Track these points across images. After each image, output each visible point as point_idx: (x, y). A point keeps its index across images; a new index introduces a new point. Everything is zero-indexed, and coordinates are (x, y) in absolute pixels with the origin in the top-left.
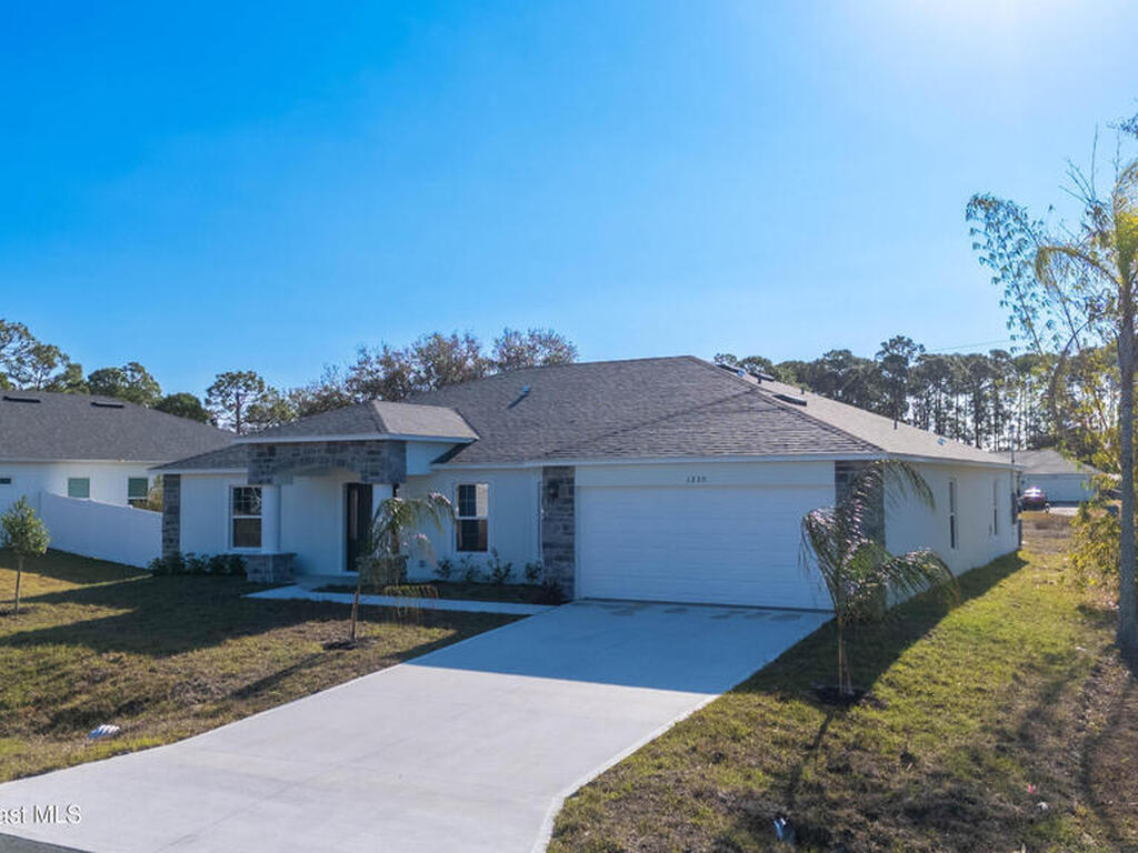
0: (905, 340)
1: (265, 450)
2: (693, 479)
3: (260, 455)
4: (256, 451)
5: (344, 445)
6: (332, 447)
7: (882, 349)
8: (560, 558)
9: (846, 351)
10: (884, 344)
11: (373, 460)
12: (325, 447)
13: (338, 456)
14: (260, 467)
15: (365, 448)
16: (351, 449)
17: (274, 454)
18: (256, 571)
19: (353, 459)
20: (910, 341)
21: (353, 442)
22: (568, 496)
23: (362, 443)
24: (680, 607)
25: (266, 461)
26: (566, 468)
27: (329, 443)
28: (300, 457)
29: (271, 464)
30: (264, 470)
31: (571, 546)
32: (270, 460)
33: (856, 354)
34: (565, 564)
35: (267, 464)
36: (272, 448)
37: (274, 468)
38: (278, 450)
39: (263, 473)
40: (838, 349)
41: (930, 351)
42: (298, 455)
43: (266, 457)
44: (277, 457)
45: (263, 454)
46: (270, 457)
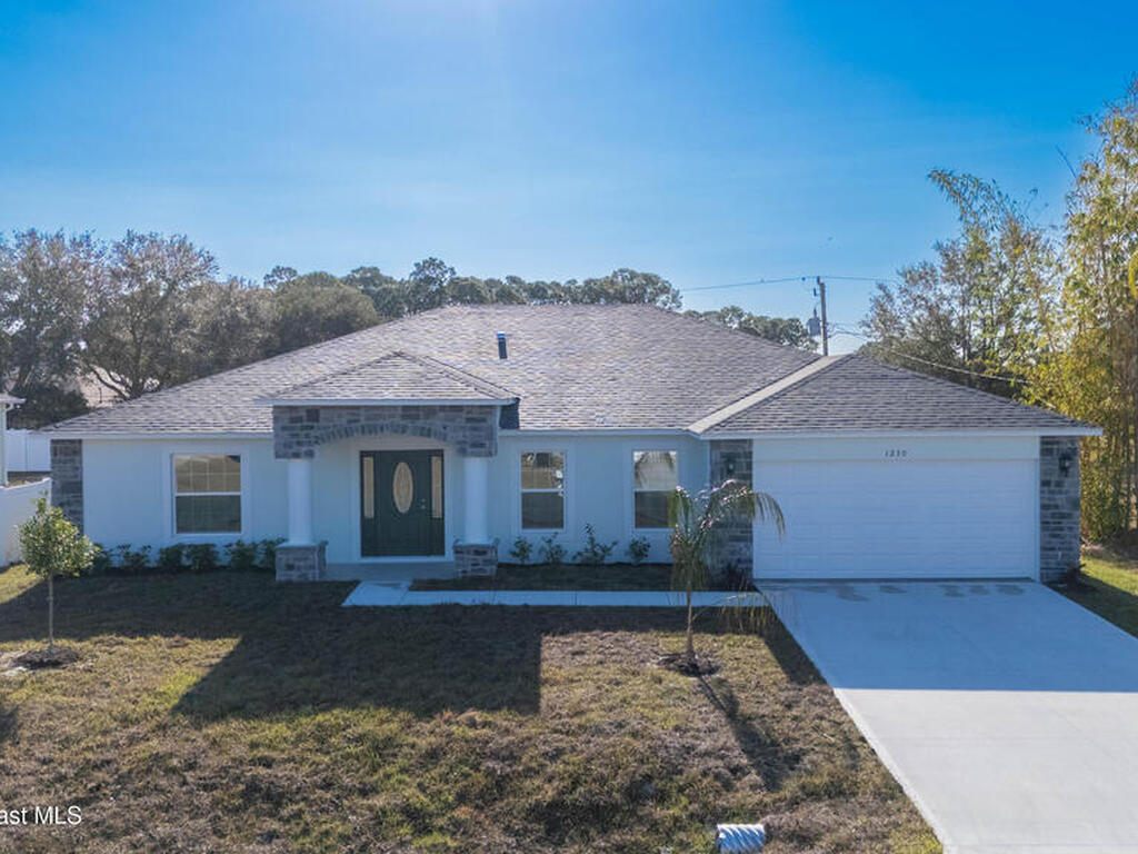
0: (437, 262)
1: (303, 414)
2: (893, 452)
3: (293, 420)
4: (288, 415)
7: (415, 269)
8: (738, 539)
9: (375, 269)
10: (417, 265)
11: (475, 429)
14: (297, 436)
15: (464, 415)
16: (442, 414)
17: (317, 421)
18: (290, 567)
20: (442, 263)
22: (745, 472)
23: (456, 408)
24: (889, 584)
25: (303, 428)
26: (744, 441)
28: (359, 424)
29: (312, 433)
30: (303, 439)
32: (312, 428)
33: (385, 272)
34: (742, 545)
35: (305, 432)
36: (314, 413)
37: (315, 437)
38: (322, 414)
39: (300, 443)
40: (368, 266)
41: (460, 274)
42: (356, 421)
43: (305, 423)
44: (322, 423)
45: (300, 419)
46: (310, 424)
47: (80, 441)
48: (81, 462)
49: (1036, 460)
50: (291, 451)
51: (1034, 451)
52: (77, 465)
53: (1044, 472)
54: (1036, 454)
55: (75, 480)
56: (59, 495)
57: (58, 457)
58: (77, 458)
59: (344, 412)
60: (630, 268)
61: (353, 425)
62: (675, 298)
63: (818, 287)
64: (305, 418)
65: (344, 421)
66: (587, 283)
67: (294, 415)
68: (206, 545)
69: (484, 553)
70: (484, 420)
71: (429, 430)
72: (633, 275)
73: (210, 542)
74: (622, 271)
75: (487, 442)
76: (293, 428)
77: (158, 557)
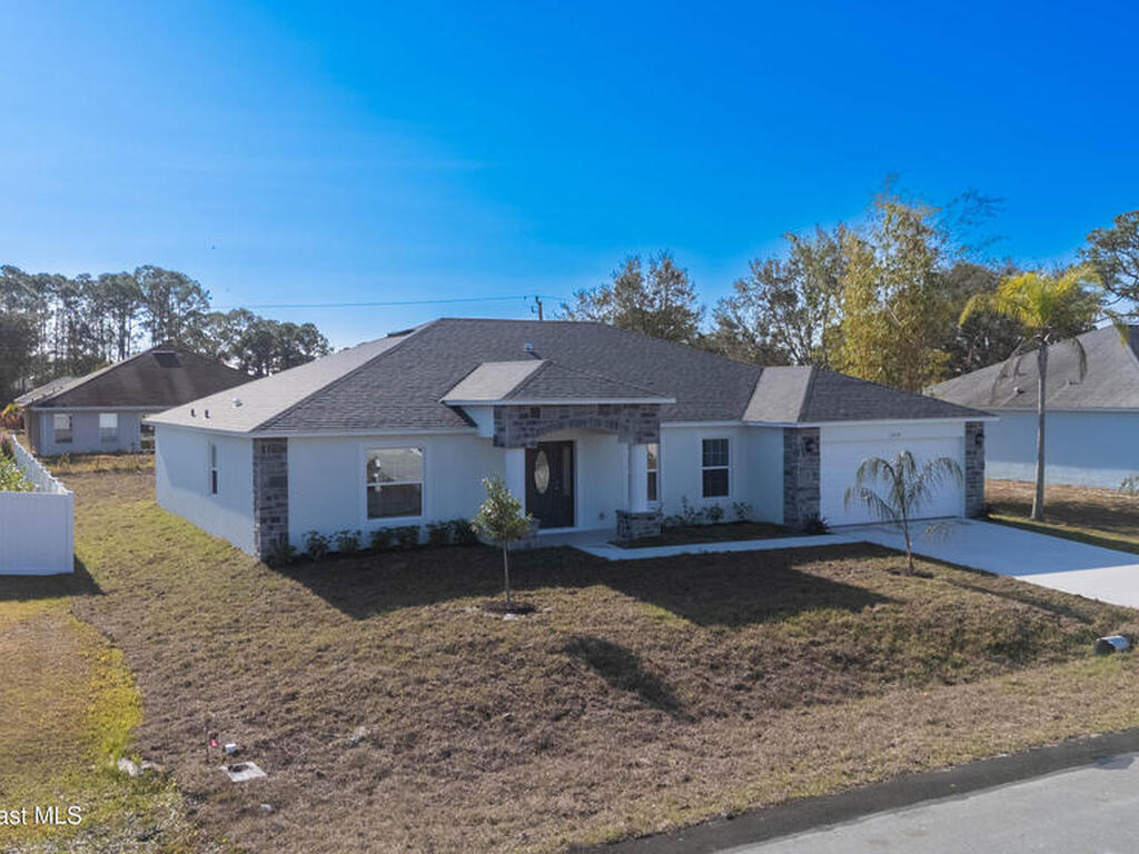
1: (528, 411)
5: (618, 408)
6: (605, 410)
8: (812, 499)
11: (647, 422)
12: (597, 409)
13: (612, 417)
14: (524, 429)
17: (538, 416)
19: (628, 421)
21: (625, 406)
23: (636, 406)
25: (528, 423)
27: (600, 405)
29: (536, 427)
30: (529, 432)
31: (818, 489)
32: (535, 423)
36: (536, 410)
37: (538, 430)
39: (527, 435)
42: (567, 417)
43: (530, 419)
44: (542, 419)
45: (526, 416)
46: (534, 419)
47: (286, 439)
48: (286, 458)
49: (961, 438)
50: (519, 442)
51: (962, 432)
52: (284, 460)
53: (967, 446)
54: (963, 434)
55: (280, 475)
56: (266, 489)
57: (266, 455)
58: (284, 454)
59: (558, 409)
60: (156, 265)
61: (564, 420)
62: (203, 298)
63: (536, 305)
64: (530, 415)
65: (558, 416)
66: (104, 278)
67: (523, 412)
68: (413, 527)
69: (653, 519)
70: (654, 415)
71: (617, 424)
72: (159, 273)
73: (416, 524)
74: (146, 267)
75: (656, 432)
76: (521, 423)
77: (371, 540)
